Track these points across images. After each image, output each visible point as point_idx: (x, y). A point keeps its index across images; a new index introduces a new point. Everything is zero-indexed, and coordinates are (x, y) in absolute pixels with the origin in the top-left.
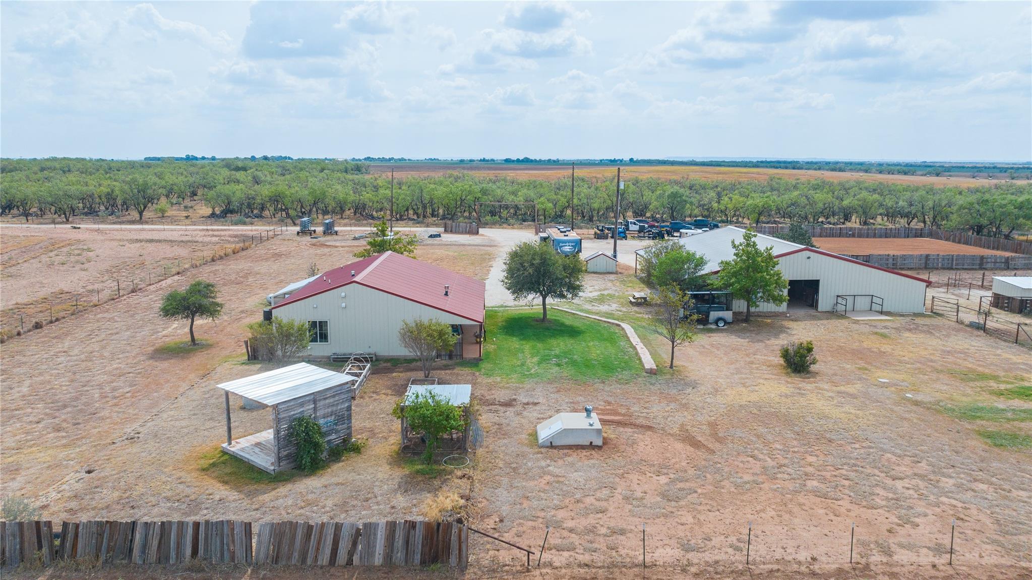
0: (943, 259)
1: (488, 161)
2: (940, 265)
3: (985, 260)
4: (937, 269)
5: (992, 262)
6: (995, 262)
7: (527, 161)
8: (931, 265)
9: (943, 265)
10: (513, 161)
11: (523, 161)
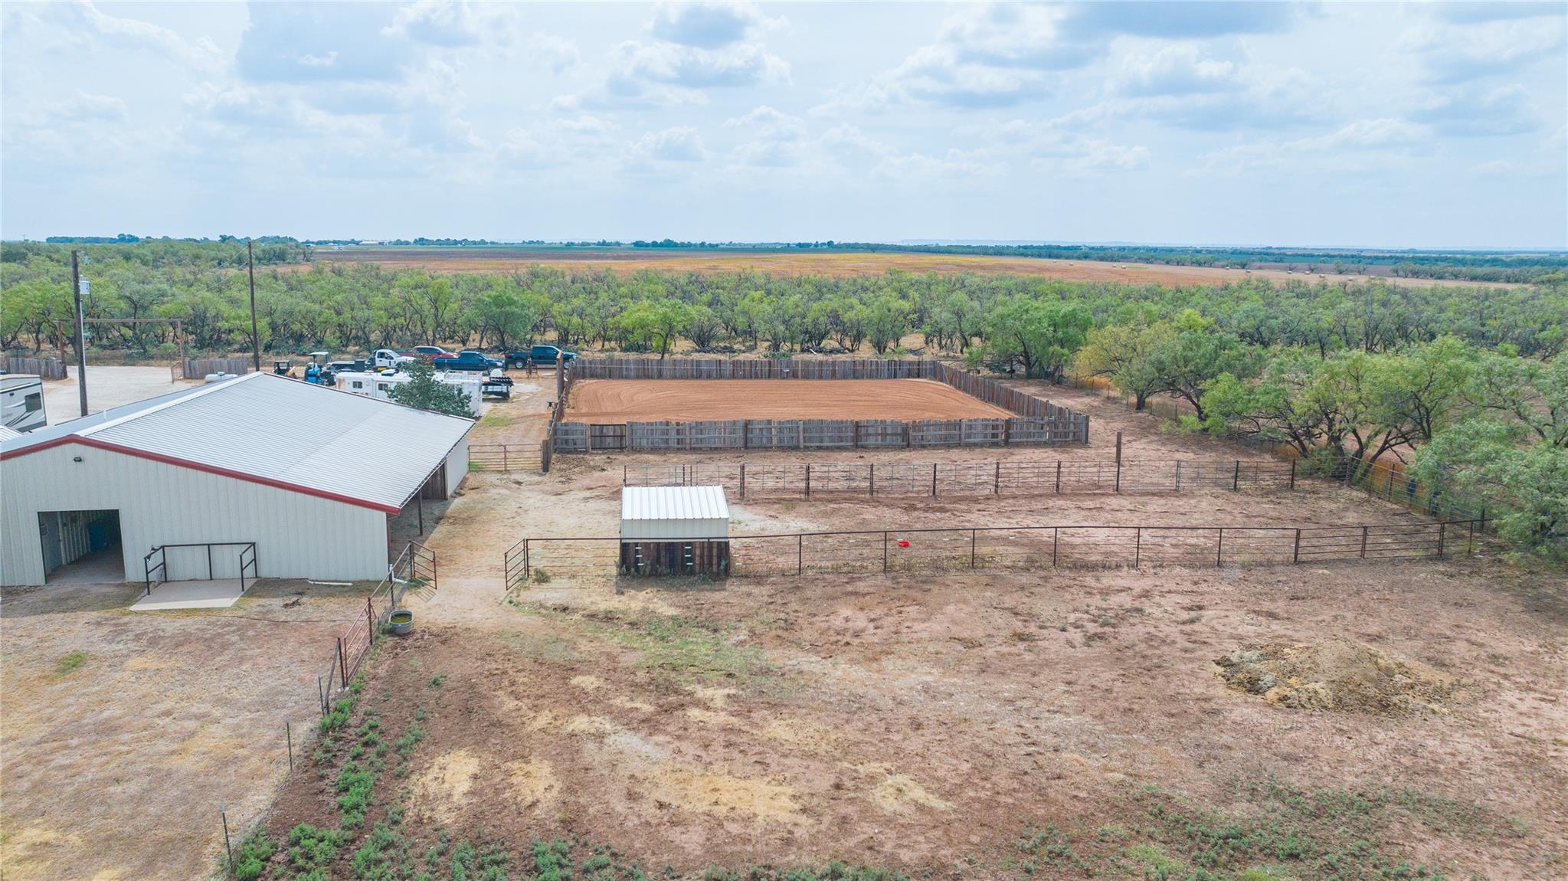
0: (781, 430)
1: (609, 244)
2: (775, 441)
3: (863, 431)
4: (767, 449)
5: (877, 434)
6: (884, 435)
7: (669, 244)
8: (756, 443)
9: (781, 440)
10: (647, 245)
11: (661, 245)
